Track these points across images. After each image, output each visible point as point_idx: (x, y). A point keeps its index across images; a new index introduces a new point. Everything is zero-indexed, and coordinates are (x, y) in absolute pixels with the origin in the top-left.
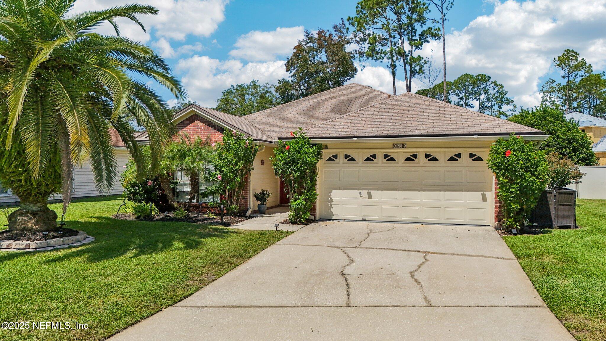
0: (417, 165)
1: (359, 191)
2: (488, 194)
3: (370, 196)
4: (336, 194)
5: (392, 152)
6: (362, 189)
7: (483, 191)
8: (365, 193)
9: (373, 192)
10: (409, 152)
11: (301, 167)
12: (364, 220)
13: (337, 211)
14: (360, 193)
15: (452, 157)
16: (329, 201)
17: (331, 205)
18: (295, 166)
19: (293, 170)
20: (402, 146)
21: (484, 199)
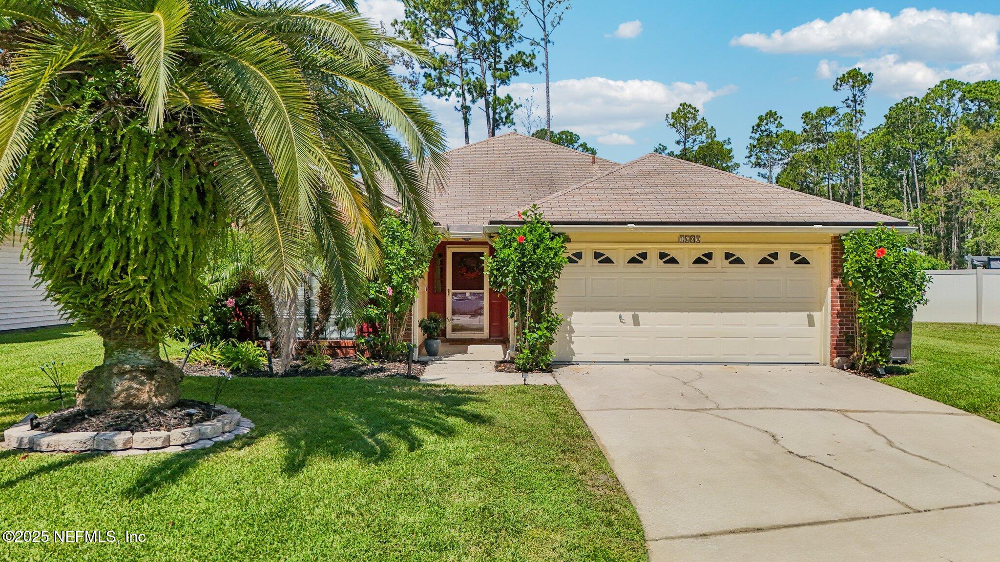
0: (710, 270)
1: (619, 313)
2: (817, 315)
3: (636, 322)
4: (580, 321)
5: (673, 249)
6: (624, 311)
7: (809, 310)
8: (628, 316)
9: (641, 315)
10: (699, 249)
11: (544, 272)
12: (627, 361)
13: (581, 349)
14: (620, 316)
15: (765, 258)
16: (567, 332)
17: (570, 338)
18: (535, 271)
19: (532, 278)
20: (694, 239)
21: (811, 322)
